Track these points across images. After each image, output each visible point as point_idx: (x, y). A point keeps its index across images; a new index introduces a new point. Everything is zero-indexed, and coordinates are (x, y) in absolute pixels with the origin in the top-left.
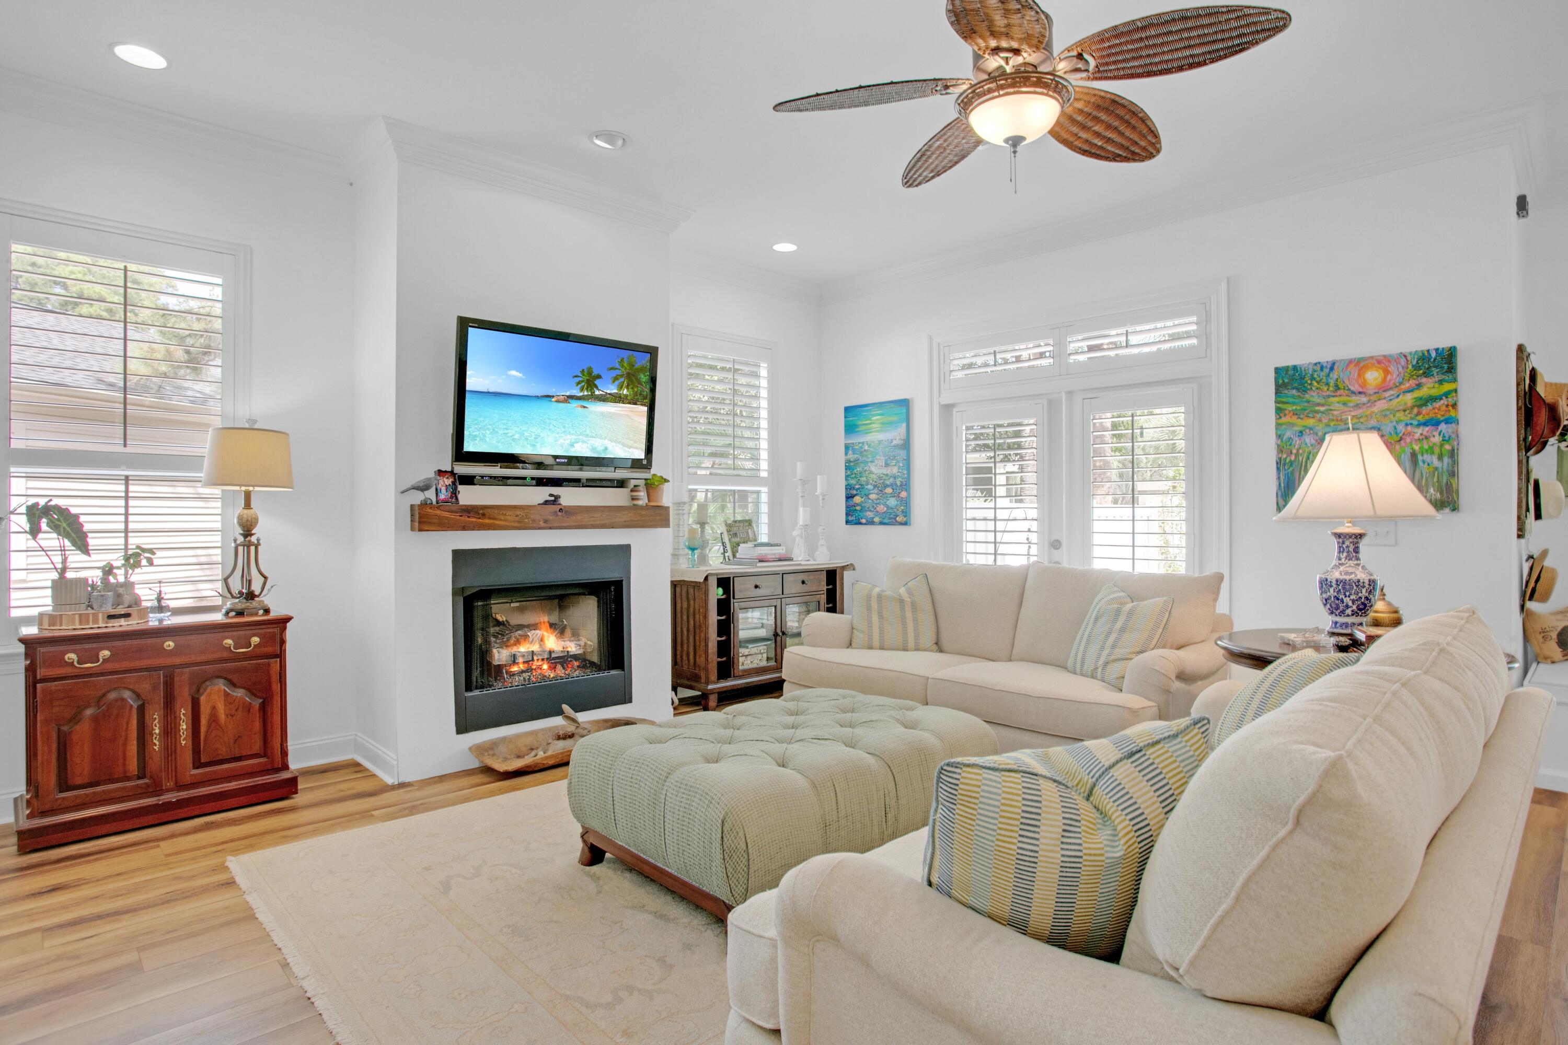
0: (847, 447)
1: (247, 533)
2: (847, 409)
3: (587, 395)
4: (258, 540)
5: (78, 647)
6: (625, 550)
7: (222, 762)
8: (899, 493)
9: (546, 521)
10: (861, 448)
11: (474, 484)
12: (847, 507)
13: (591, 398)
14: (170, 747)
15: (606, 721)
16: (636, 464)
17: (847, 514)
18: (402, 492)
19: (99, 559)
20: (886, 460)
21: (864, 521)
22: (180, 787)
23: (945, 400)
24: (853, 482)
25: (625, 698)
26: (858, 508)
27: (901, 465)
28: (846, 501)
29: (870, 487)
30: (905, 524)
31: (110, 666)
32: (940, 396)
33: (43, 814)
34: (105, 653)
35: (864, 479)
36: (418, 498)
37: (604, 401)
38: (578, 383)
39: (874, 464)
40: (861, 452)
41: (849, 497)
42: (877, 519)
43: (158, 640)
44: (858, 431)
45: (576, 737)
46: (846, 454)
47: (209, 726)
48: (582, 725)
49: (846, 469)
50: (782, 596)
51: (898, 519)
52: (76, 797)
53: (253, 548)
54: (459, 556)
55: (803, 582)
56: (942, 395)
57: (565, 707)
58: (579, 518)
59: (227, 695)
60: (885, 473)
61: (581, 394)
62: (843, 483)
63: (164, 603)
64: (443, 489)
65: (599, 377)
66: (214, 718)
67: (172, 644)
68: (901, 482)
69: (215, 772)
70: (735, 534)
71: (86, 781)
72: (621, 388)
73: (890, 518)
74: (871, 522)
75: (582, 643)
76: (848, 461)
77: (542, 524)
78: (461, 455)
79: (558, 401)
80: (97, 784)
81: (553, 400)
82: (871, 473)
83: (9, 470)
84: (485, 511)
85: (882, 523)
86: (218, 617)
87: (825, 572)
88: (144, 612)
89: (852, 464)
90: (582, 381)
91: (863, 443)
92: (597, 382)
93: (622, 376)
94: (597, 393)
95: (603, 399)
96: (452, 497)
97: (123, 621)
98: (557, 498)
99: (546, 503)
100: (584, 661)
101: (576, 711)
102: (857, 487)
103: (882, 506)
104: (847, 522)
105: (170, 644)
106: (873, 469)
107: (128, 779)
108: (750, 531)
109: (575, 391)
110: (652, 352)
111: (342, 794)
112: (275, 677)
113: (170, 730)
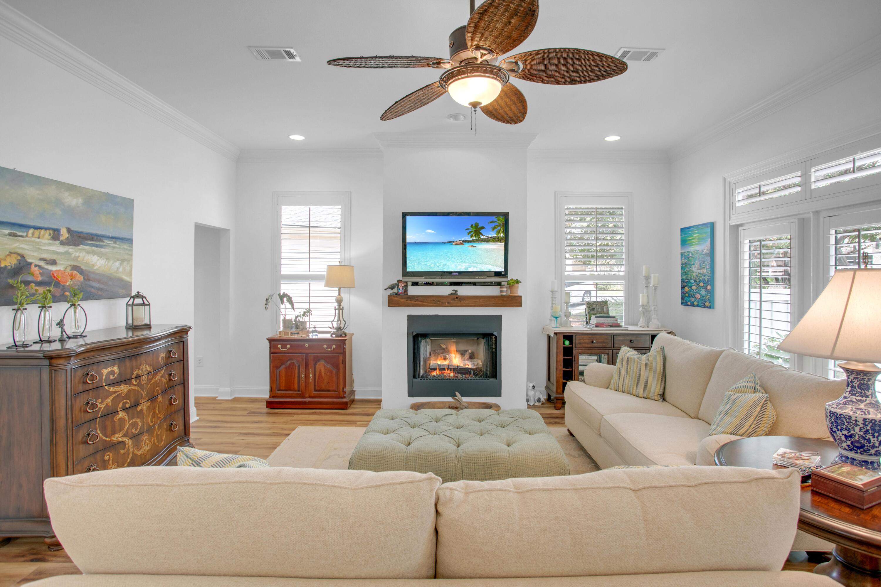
0: (682, 254)
1: (339, 305)
2: (682, 230)
3: (475, 240)
4: (343, 307)
5: (281, 343)
6: (499, 317)
7: (323, 390)
8: (707, 286)
9: (449, 303)
10: (688, 255)
11: (418, 285)
12: (682, 293)
13: (478, 241)
14: (307, 383)
15: (483, 403)
16: (498, 274)
17: (682, 299)
18: (385, 290)
19: (297, 313)
20: (700, 264)
21: (689, 303)
22: (311, 397)
23: (733, 222)
24: (684, 277)
25: (498, 393)
26: (687, 295)
27: (708, 267)
28: (681, 290)
29: (692, 281)
30: (709, 307)
31: (290, 351)
32: (730, 219)
33: (273, 397)
34: (288, 346)
35: (689, 276)
36: (390, 292)
37: (487, 242)
38: (469, 233)
39: (694, 266)
40: (688, 258)
41: (683, 287)
42: (695, 303)
43: (303, 343)
44: (688, 244)
45: (459, 409)
46: (681, 259)
47: (319, 377)
48: (463, 404)
49: (681, 269)
50: (613, 348)
51: (706, 304)
52: (281, 393)
53: (341, 311)
54: (411, 319)
55: (631, 341)
56: (731, 219)
57: (457, 393)
58: (467, 302)
59: (325, 366)
60: (700, 272)
61: (471, 239)
62: (680, 278)
63: (317, 329)
64: (401, 288)
65: (483, 228)
66: (320, 374)
67: (308, 345)
68: (708, 279)
69: (321, 394)
70: (594, 309)
71: (284, 389)
72: (499, 233)
73: (702, 303)
74: (693, 305)
75: (476, 363)
76: (682, 264)
77: (446, 304)
78: (406, 274)
79: (456, 244)
80: (287, 390)
81: (454, 244)
82: (693, 272)
83: (280, 282)
84: (418, 299)
85: (698, 306)
86: (328, 336)
87: (651, 336)
88: (309, 332)
89: (684, 266)
90: (472, 232)
91: (689, 252)
92: (482, 231)
93: (498, 226)
94: (482, 237)
95: (487, 241)
96: (405, 292)
97: (296, 336)
98: (456, 291)
99: (452, 294)
100: (476, 372)
101: (462, 396)
102: (686, 281)
103: (698, 295)
104: (682, 304)
105: (307, 345)
106: (694, 269)
107: (295, 391)
108: (605, 308)
109: (467, 238)
110: (506, 215)
111: (363, 412)
112: (341, 362)
113: (307, 376)
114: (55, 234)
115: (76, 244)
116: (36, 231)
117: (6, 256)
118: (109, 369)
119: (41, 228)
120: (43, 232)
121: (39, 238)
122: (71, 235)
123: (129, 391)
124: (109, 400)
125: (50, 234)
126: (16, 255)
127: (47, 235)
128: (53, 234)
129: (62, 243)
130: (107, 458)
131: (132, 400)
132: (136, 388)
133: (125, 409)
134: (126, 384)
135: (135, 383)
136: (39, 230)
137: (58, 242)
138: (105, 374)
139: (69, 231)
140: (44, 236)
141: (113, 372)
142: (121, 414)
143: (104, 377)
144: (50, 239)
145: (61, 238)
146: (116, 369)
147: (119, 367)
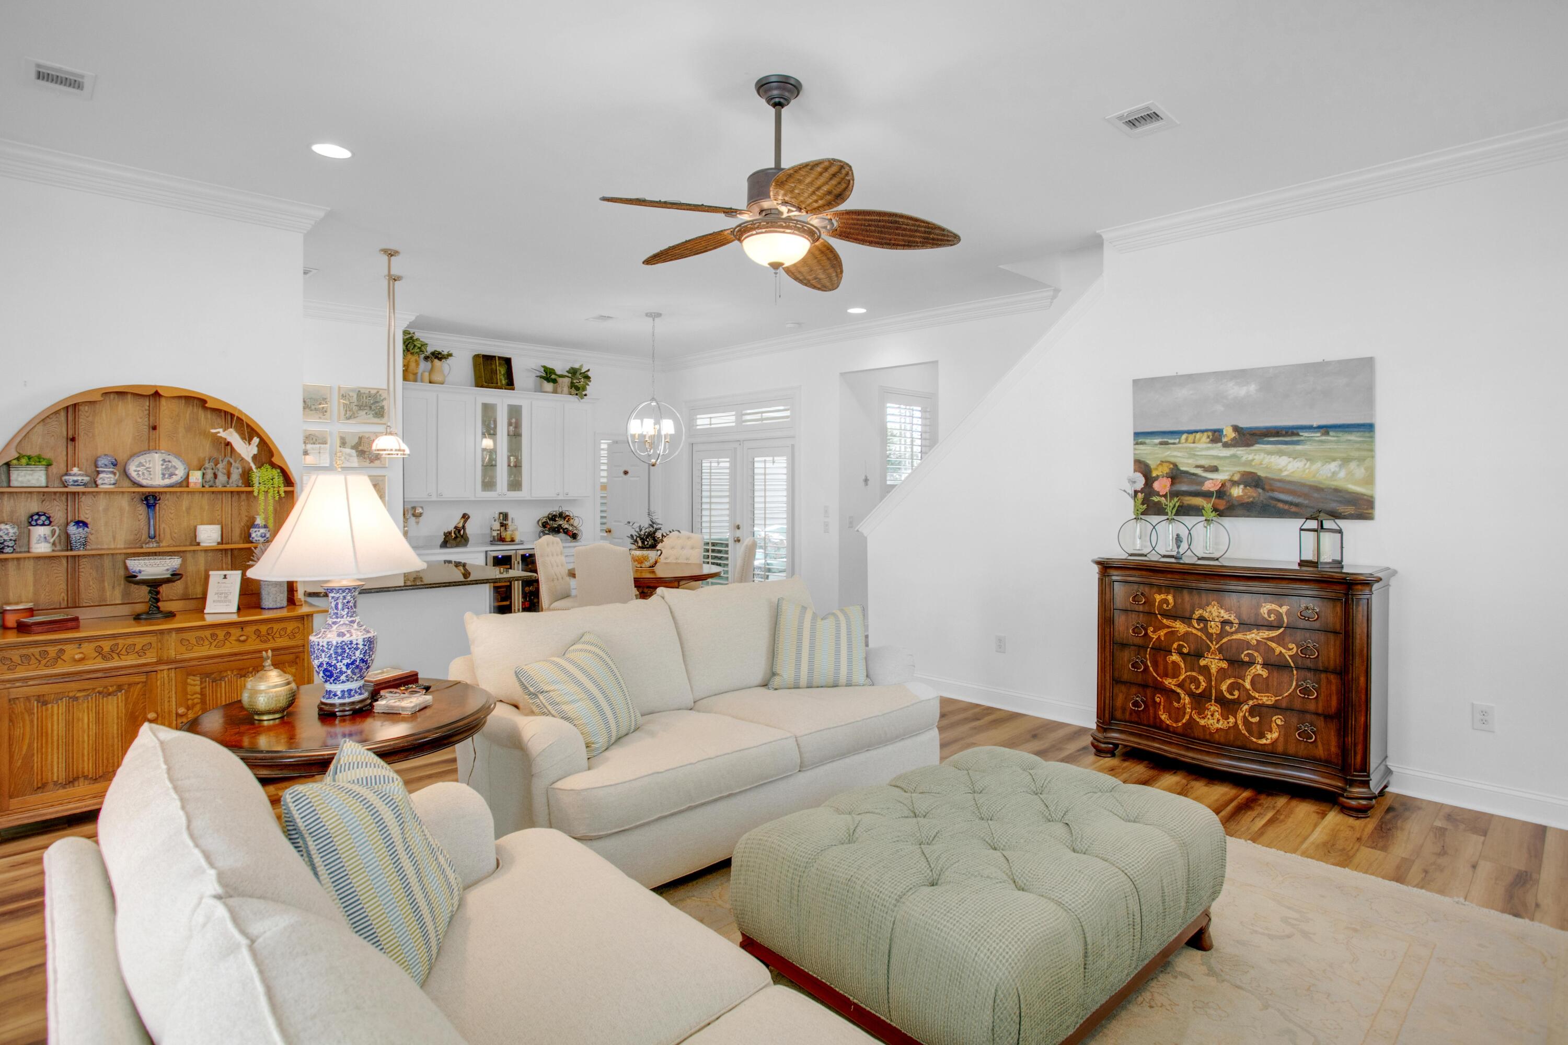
114: (1216, 436)
115: (1248, 445)
116: (1190, 435)
117: (1158, 466)
118: (1163, 596)
119: (1197, 432)
120: (1198, 435)
121: (1194, 442)
122: (1239, 434)
123: (1187, 633)
124: (1162, 633)
125: (1208, 437)
126: (1168, 464)
127: (1204, 438)
128: (1213, 436)
129: (1226, 445)
130: (1158, 700)
131: (1192, 647)
132: (1199, 634)
133: (1181, 653)
134: (1184, 623)
135: (1196, 625)
136: (1194, 434)
137: (1220, 444)
138: (1157, 601)
139: (1236, 429)
140: (1200, 439)
141: (1166, 601)
142: (1175, 657)
143: (1157, 604)
144: (1209, 443)
145: (1224, 440)
146: (1170, 598)
147: (1174, 597)
